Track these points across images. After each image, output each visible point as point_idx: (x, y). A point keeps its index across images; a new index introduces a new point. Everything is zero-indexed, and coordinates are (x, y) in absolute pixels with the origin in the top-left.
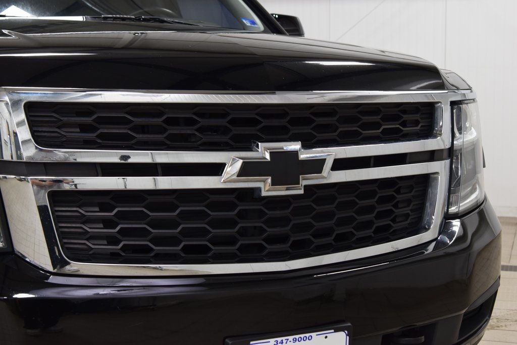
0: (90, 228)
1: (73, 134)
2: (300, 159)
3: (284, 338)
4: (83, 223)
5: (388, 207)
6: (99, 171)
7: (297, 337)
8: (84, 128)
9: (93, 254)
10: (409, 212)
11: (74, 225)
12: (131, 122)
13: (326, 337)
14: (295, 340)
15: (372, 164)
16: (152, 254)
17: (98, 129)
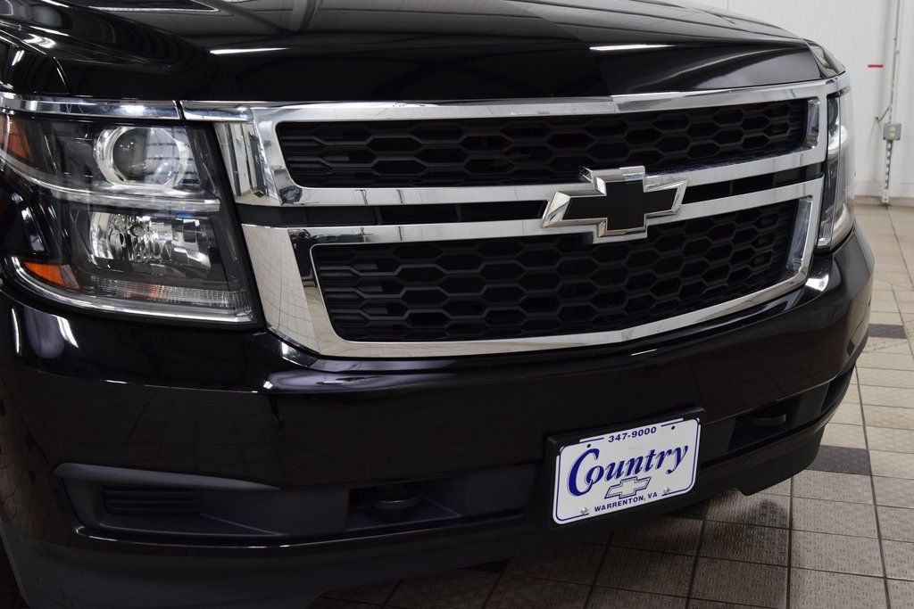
0: (366, 293)
1: (340, 165)
2: (645, 191)
3: (621, 433)
4: (356, 287)
5: (746, 246)
6: (379, 217)
7: (637, 429)
8: (355, 156)
9: (370, 327)
10: (771, 250)
11: (344, 290)
12: (419, 145)
13: (673, 428)
14: (635, 434)
15: (731, 191)
16: (447, 326)
17: (374, 157)
